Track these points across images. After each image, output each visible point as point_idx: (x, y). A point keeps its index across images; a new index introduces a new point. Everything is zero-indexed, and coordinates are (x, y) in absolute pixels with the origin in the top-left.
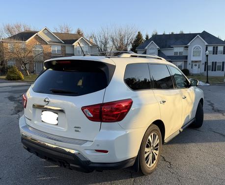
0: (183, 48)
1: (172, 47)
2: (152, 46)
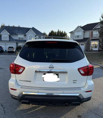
0: (23, 35)
1: (17, 35)
2: (5, 33)
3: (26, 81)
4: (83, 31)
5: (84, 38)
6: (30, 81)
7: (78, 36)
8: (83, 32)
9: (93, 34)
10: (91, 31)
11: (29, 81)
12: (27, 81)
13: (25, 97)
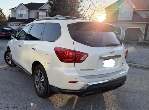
3: (88, 70)
4: (28, 10)
5: (29, 19)
6: (93, 70)
7: (22, 16)
8: (28, 12)
9: (39, 15)
10: (37, 11)
11: (91, 70)
12: (90, 70)
13: (91, 88)
